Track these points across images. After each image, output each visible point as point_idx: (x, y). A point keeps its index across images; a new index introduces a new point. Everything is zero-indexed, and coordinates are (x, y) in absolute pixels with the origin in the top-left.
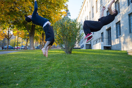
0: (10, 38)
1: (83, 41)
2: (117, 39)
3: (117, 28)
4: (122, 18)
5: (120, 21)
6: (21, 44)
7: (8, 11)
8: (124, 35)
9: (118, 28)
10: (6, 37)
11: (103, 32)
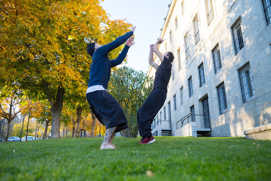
0: (13, 118)
1: (155, 125)
2: (220, 116)
3: (218, 95)
4: (228, 76)
5: (223, 83)
6: (34, 133)
7: (14, 60)
8: (233, 107)
9: (221, 94)
10: (6, 116)
11: (193, 106)
